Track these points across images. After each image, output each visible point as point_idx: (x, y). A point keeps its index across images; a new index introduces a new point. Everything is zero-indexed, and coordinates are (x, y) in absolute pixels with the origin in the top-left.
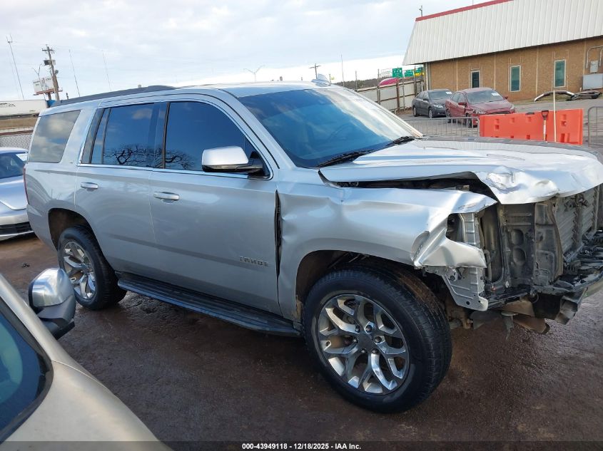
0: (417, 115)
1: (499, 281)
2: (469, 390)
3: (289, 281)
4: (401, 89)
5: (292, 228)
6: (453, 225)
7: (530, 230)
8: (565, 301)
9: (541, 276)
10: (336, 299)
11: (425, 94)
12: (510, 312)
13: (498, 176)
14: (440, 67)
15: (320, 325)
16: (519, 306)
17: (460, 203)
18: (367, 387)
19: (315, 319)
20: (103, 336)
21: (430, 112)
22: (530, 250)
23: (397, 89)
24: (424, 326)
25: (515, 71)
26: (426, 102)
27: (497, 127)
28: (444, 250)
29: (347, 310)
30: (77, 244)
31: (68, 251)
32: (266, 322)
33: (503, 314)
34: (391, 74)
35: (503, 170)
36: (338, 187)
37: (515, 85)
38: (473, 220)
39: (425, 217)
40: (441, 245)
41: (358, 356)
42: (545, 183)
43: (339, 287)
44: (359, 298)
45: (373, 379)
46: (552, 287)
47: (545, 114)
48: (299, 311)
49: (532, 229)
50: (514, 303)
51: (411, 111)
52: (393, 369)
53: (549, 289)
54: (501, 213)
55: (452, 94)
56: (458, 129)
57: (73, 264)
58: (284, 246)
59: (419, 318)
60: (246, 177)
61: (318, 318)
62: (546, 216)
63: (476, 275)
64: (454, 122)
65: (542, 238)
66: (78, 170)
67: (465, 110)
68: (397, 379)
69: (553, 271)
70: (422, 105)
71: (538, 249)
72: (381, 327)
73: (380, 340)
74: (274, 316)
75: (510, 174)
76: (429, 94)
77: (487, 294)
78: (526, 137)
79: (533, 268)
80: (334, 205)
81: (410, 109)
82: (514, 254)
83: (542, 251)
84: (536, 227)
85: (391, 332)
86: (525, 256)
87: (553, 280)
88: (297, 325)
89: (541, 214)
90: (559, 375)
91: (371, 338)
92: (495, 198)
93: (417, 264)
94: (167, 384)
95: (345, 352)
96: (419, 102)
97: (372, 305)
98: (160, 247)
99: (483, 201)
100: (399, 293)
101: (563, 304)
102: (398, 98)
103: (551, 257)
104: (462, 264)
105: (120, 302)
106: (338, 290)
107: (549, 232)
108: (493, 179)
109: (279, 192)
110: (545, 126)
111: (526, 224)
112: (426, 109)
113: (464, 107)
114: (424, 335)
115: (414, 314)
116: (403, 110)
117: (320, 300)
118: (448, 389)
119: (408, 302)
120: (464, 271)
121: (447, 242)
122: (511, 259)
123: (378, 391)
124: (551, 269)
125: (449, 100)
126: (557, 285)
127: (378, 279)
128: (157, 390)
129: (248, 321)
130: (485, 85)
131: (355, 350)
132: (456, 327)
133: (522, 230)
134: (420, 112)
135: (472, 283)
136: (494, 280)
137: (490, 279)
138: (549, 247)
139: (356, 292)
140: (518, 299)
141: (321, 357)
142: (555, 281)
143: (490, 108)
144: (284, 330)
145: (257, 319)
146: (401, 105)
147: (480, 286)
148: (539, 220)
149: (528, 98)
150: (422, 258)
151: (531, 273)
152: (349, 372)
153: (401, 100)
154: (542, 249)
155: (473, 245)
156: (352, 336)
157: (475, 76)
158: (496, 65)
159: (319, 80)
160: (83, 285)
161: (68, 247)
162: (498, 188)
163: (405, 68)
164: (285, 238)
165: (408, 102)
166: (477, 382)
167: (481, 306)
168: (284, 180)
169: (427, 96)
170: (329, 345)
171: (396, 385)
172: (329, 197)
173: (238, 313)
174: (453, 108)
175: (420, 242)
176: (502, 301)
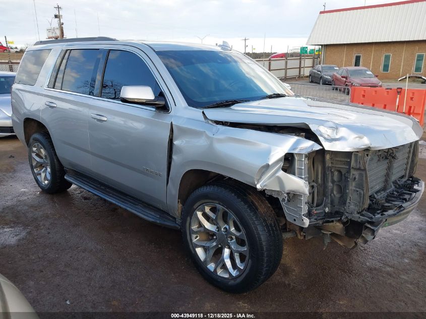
0: (312, 82)
1: (321, 207)
2: (295, 283)
3: (174, 189)
4: (302, 62)
5: (180, 151)
6: (289, 161)
7: (347, 172)
8: (367, 227)
9: (352, 207)
10: (204, 206)
11: (319, 67)
12: (327, 231)
13: (326, 129)
14: (332, 49)
15: (192, 224)
16: (334, 227)
17: (295, 146)
18: (220, 272)
19: (189, 218)
20: (49, 213)
21: (321, 80)
22: (346, 187)
23: (300, 62)
24: (261, 233)
25: (387, 58)
26: (319, 73)
27: (364, 96)
28: (279, 179)
29: (211, 215)
30: (40, 145)
31: (34, 149)
32: (158, 216)
33: (322, 231)
34: (299, 51)
35: (331, 124)
36: (214, 124)
37: (386, 67)
38: (303, 160)
39: (268, 153)
40: (277, 175)
41: (216, 248)
42: (361, 138)
43: (206, 197)
44: (219, 206)
45: (224, 267)
46: (359, 215)
47: (399, 90)
48: (180, 211)
49: (349, 172)
50: (331, 224)
51: (308, 79)
52: (238, 261)
53: (357, 217)
54: (328, 157)
55: (338, 70)
56: (339, 95)
57: (38, 159)
58: (173, 163)
59: (258, 227)
60: (154, 109)
61: (191, 219)
62: (360, 162)
63: (302, 200)
64: (337, 89)
65: (355, 178)
66: (45, 93)
67: (345, 82)
68: (239, 269)
69: (361, 204)
70: (316, 75)
71: (352, 186)
72: (233, 229)
73: (232, 239)
74: (164, 213)
75: (336, 128)
76: (322, 67)
77: (309, 215)
78: (383, 106)
79: (346, 201)
80: (208, 137)
81: (307, 77)
82: (335, 188)
83: (355, 188)
84: (352, 170)
85: (238, 234)
86: (342, 190)
87: (360, 211)
88: (179, 221)
89: (356, 161)
90: (363, 281)
91: (226, 237)
92: (321, 145)
93: (258, 187)
94: (83, 252)
95: (207, 244)
96: (315, 73)
97: (227, 212)
98: (93, 154)
99: (312, 146)
100: (246, 206)
101: (365, 230)
102: (300, 68)
103: (360, 194)
104: (291, 191)
105: (68, 190)
106: (206, 199)
107: (361, 175)
108: (322, 131)
109: (173, 123)
110: (398, 99)
111: (345, 167)
112: (318, 78)
113: (345, 79)
114: (260, 239)
115: (255, 223)
116: (302, 77)
117: (194, 205)
118: (280, 280)
119: (252, 214)
120: (293, 196)
121: (281, 173)
122: (332, 192)
123: (227, 276)
124: (359, 203)
125: (335, 73)
126: (363, 215)
127: (233, 195)
128: (75, 254)
129: (146, 214)
130: (364, 66)
131: (214, 244)
132: (292, 236)
133: (341, 170)
134: (314, 80)
135: (298, 206)
136: (317, 206)
137: (315, 204)
138: (360, 186)
139: (217, 202)
140: (332, 221)
141: (191, 246)
142: (362, 211)
143: (363, 82)
144: (168, 224)
145: (153, 213)
146: (302, 73)
147: (305, 209)
148: (355, 165)
149: (394, 78)
150: (263, 183)
151: (345, 203)
152: (208, 259)
153: (302, 69)
154: (355, 187)
155: (302, 178)
156: (214, 234)
157: (358, 58)
158: (373, 52)
159: (224, 46)
160: (43, 175)
161: (35, 147)
162: (325, 138)
163: (310, 48)
164: (174, 157)
165: (307, 72)
166: (302, 278)
167: (304, 224)
168: (177, 115)
169: (321, 69)
170: (197, 239)
171: (238, 273)
172: (206, 131)
173: (140, 208)
174: (337, 79)
175: (263, 171)
176: (321, 222)
